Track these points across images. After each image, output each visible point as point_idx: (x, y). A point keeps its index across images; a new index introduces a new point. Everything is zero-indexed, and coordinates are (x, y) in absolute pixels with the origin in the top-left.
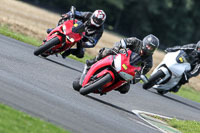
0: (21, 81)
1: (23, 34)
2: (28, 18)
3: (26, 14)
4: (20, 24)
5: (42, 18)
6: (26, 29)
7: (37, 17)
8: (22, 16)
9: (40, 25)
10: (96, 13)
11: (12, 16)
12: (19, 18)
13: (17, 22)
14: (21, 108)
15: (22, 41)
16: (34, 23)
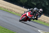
2: (13, 7)
3: (12, 6)
6: (12, 10)
12: (10, 7)
14: (11, 30)
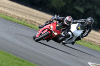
0: (32, 48)
1: (34, 25)
2: (36, 17)
3: (35, 15)
4: (32, 20)
5: (43, 17)
6: (35, 22)
7: (40, 16)
8: (33, 16)
9: (42, 20)
10: (67, 18)
11: (28, 16)
12: (31, 17)
13: (30, 19)
15: (33, 28)
16: (39, 19)
